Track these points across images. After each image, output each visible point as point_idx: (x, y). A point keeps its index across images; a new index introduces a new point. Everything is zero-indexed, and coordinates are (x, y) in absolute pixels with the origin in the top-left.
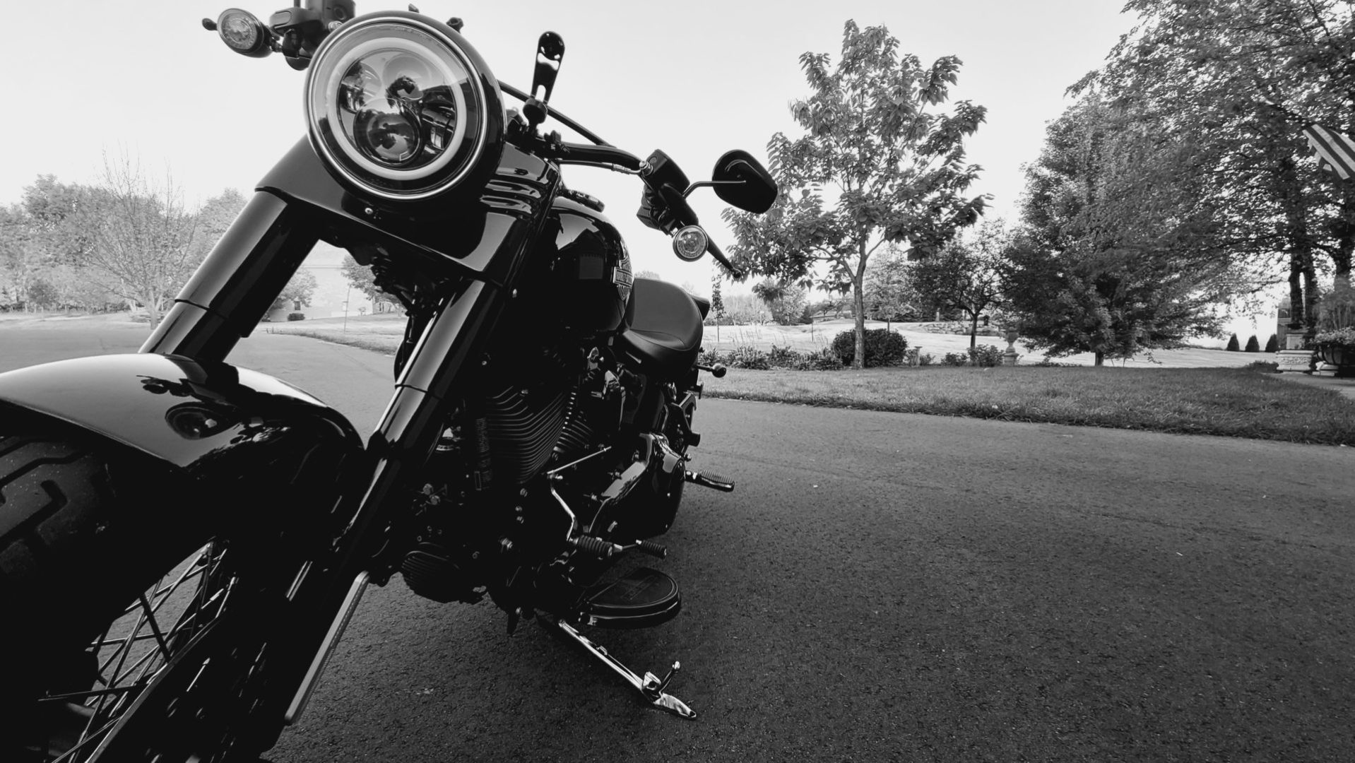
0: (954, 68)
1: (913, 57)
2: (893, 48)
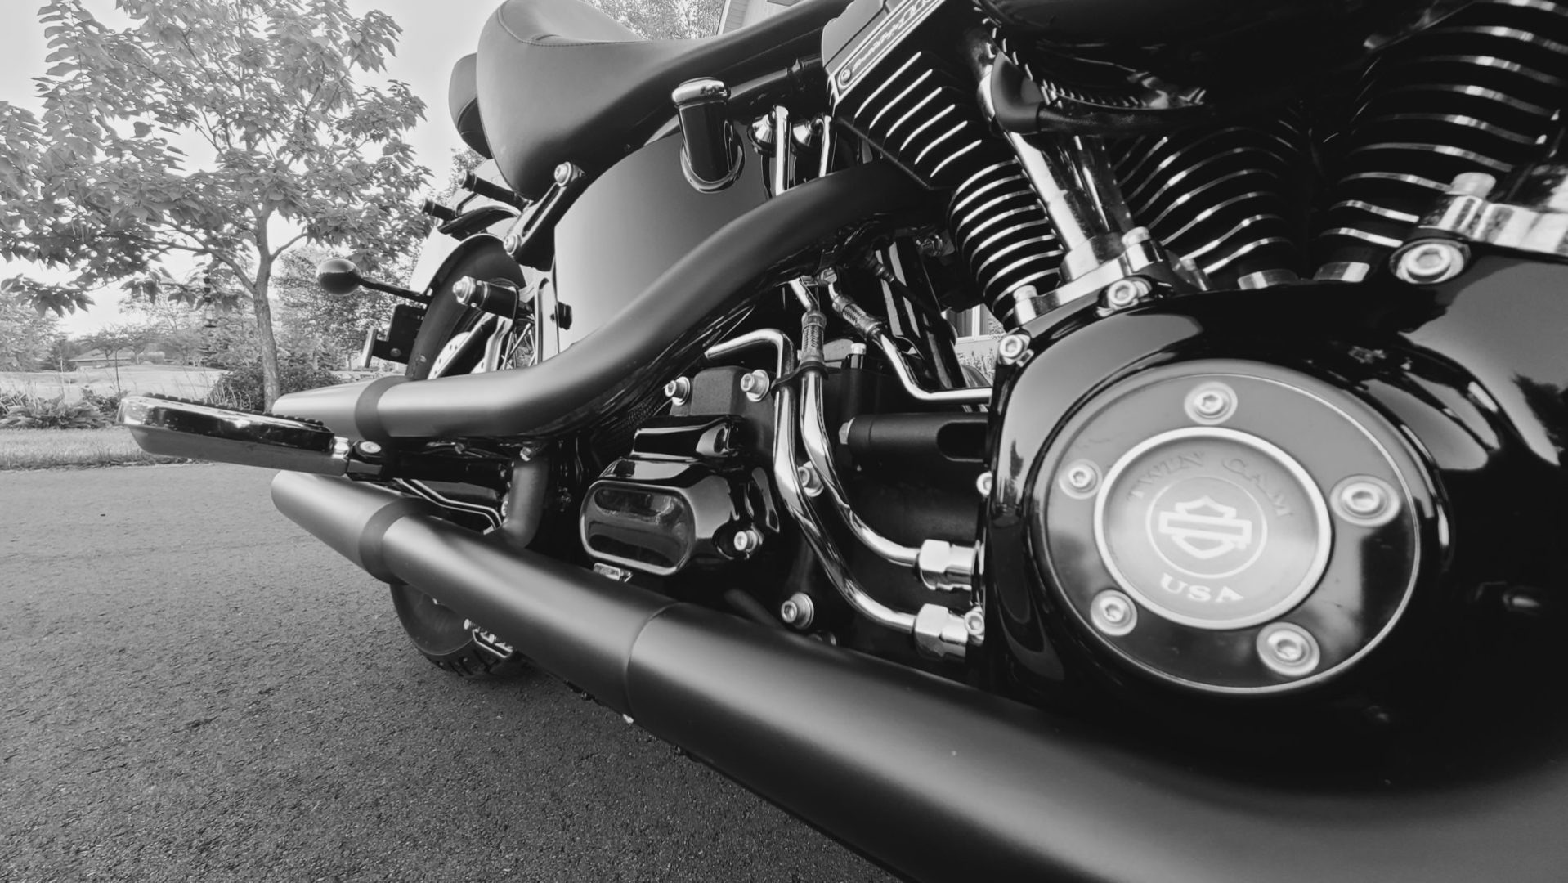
0: (392, 34)
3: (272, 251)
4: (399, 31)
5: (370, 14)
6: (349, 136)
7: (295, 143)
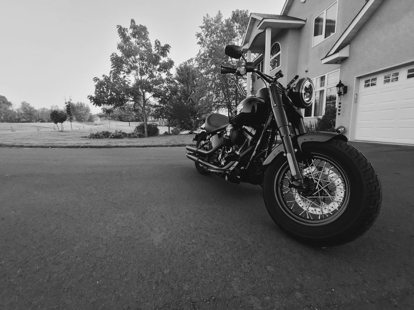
0: (169, 48)
1: (159, 41)
2: (147, 34)
3: (146, 100)
4: (170, 47)
5: (165, 45)
6: (159, 72)
7: (150, 76)
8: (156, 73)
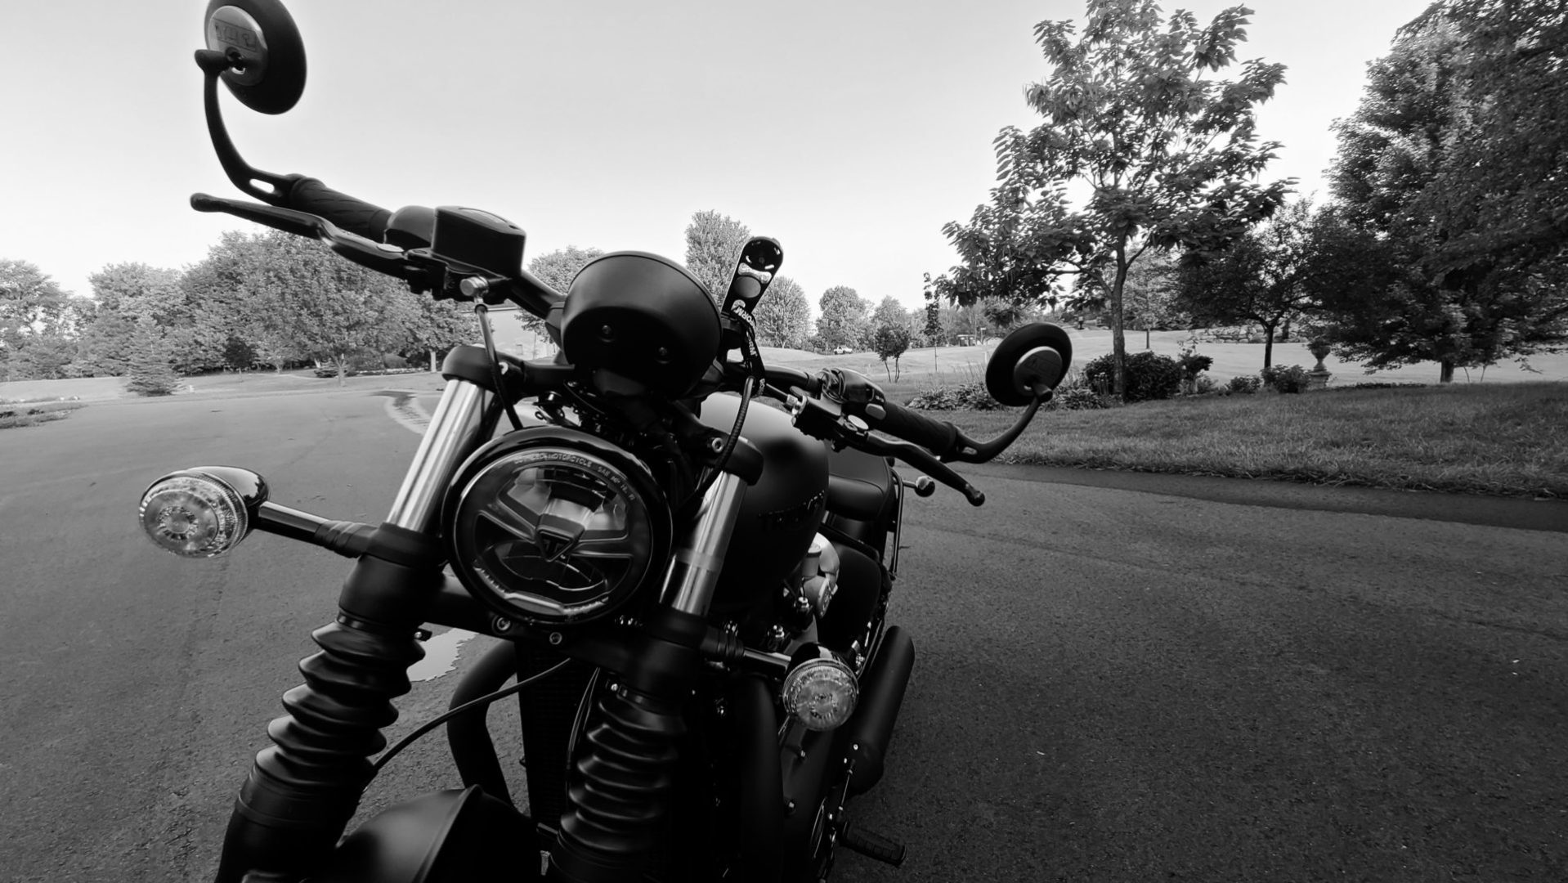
0: (1243, 22)
1: (1187, 14)
3: (1127, 261)
4: (1252, 13)
5: (1218, 18)
6: (1200, 135)
8: (1189, 141)
